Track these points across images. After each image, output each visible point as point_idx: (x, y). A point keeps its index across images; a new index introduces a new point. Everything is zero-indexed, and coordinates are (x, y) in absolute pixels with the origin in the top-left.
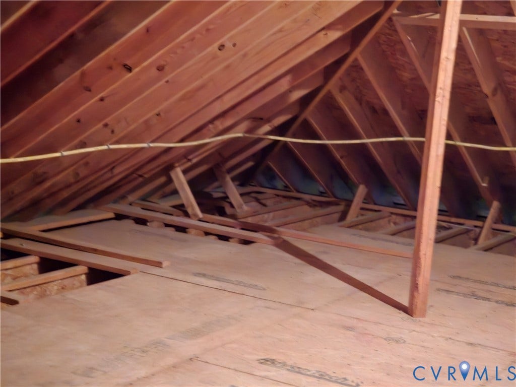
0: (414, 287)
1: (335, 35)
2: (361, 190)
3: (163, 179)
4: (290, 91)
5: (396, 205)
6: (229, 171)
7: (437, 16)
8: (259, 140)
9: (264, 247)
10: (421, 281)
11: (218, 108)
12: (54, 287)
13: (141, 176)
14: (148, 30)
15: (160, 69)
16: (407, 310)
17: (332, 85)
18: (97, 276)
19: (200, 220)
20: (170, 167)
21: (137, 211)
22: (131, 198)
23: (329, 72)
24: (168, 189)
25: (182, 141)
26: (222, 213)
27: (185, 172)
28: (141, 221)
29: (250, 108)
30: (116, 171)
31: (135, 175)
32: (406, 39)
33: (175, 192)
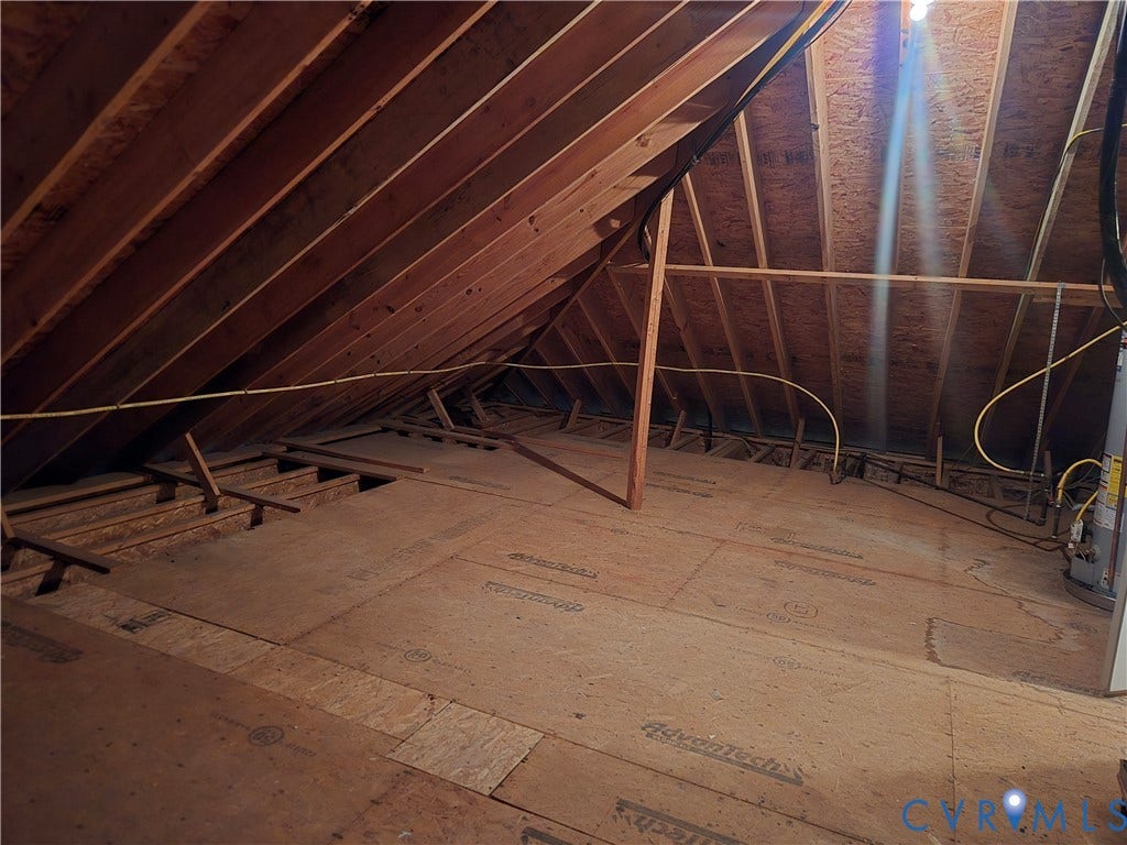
0: (632, 485)
1: (560, 282)
2: (578, 404)
3: (422, 398)
4: (524, 327)
5: (603, 414)
6: (474, 391)
7: (647, 266)
8: (498, 366)
9: (506, 453)
10: (637, 480)
11: (465, 343)
12: (331, 493)
13: (402, 397)
14: (407, 276)
15: (418, 310)
16: (626, 504)
17: (557, 322)
18: (368, 483)
19: (452, 431)
20: (428, 389)
21: (400, 424)
22: (395, 414)
23: (554, 312)
24: (426, 406)
25: (436, 369)
26: (470, 424)
27: (438, 392)
28: (404, 433)
29: (490, 342)
30: (384, 392)
31: (398, 396)
32: (617, 285)
33: (432, 408)
